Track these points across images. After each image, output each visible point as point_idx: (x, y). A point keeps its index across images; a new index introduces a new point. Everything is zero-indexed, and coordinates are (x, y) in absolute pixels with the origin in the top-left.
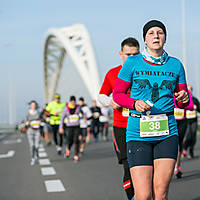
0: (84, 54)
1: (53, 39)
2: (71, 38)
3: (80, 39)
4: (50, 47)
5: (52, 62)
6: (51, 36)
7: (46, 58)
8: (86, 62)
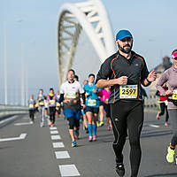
0: (100, 31)
1: (67, 15)
2: (87, 14)
3: (96, 14)
4: (65, 23)
5: (66, 39)
6: (65, 12)
7: (59, 35)
8: (102, 39)
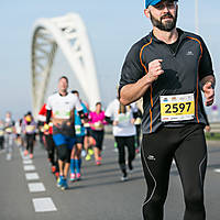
0: (79, 49)
1: (42, 31)
2: (63, 30)
3: (74, 31)
4: (39, 41)
5: (40, 58)
6: (39, 28)
7: (33, 54)
8: (81, 59)
